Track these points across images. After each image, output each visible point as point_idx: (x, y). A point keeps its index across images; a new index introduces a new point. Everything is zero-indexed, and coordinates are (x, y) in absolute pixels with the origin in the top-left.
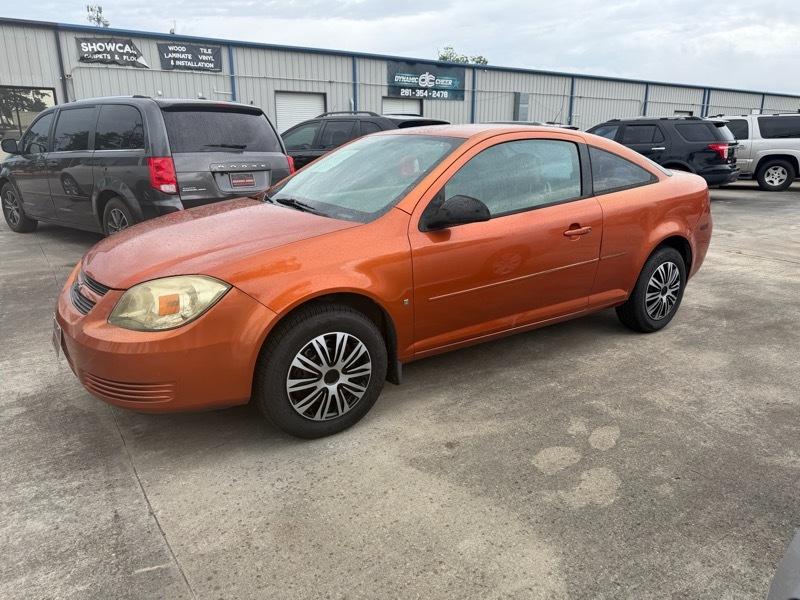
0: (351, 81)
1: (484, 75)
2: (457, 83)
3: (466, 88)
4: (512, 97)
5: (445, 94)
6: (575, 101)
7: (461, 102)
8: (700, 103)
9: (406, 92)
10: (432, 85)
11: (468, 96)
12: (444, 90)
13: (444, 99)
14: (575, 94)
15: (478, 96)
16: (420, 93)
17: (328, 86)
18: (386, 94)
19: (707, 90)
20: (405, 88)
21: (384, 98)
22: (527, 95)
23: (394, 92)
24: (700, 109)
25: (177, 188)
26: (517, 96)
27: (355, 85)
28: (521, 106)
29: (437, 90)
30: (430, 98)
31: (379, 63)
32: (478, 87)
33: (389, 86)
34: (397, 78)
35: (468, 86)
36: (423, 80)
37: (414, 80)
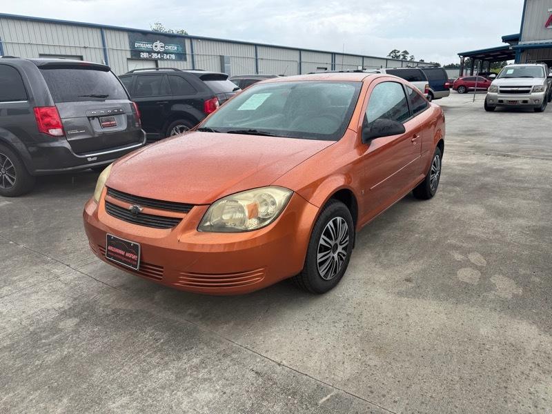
0: (101, 46)
1: (198, 43)
2: (180, 49)
3: (187, 52)
4: (219, 58)
5: (173, 56)
6: (259, 61)
7: (185, 62)
8: (331, 62)
9: (144, 55)
10: (162, 50)
11: (189, 58)
12: (172, 53)
13: (172, 60)
14: (259, 57)
15: (196, 58)
16: (155, 56)
17: (83, 50)
18: (129, 57)
19: (334, 54)
20: (143, 52)
21: (128, 59)
22: (229, 58)
23: (136, 55)
24: (330, 66)
25: (63, 131)
26: (222, 58)
27: (105, 50)
28: (226, 65)
29: (167, 54)
30: (162, 59)
31: (122, 34)
32: (195, 52)
33: (131, 51)
34: (137, 45)
35: (188, 51)
36: (156, 46)
37: (149, 46)
